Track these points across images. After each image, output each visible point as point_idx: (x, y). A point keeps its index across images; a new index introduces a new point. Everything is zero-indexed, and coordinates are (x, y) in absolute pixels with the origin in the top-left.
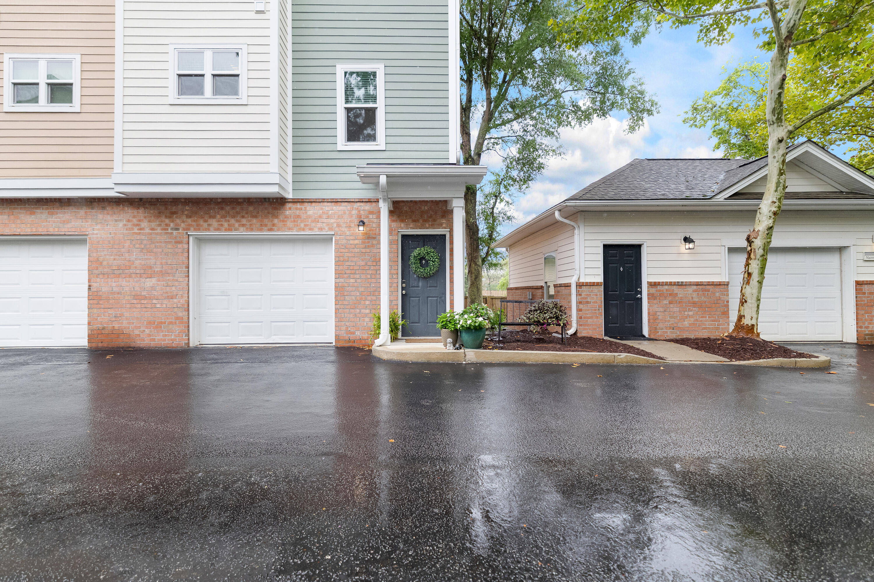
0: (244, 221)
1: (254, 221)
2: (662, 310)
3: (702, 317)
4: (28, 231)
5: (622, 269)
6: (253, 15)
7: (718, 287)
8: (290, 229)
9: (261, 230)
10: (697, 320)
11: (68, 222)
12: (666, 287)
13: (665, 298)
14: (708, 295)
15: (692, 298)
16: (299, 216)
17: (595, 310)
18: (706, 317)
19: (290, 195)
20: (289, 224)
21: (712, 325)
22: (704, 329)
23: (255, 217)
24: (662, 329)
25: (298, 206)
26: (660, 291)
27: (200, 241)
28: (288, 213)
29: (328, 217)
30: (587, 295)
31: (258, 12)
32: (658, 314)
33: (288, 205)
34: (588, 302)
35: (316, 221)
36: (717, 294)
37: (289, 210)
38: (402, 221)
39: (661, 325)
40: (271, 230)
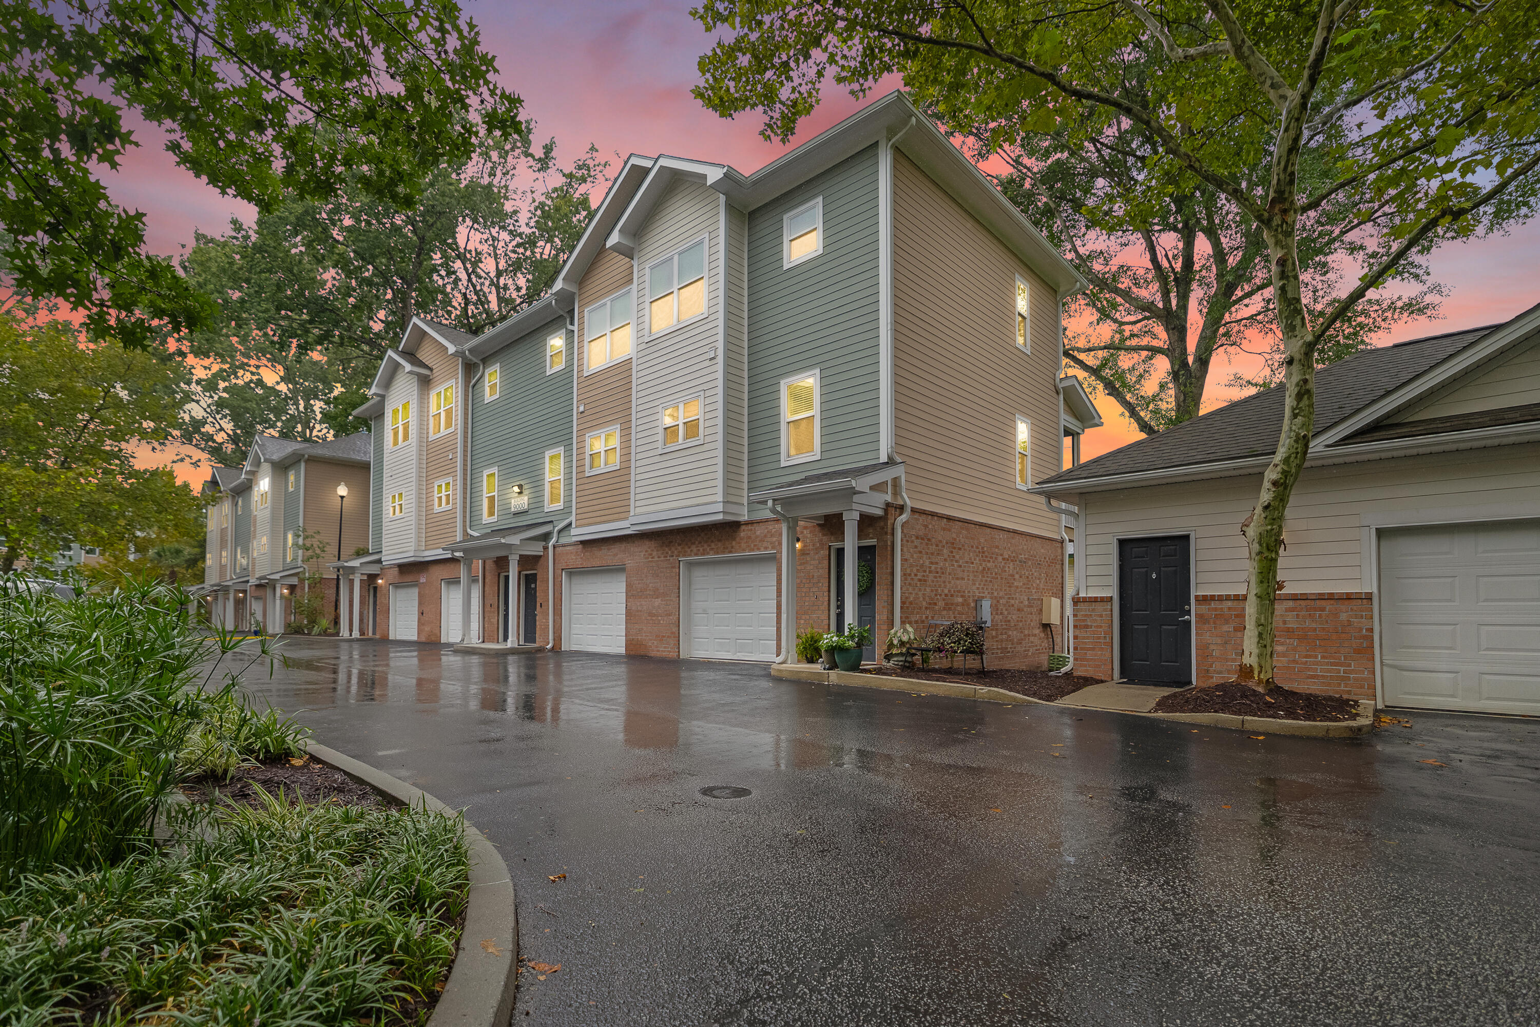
0: (713, 546)
1: (720, 544)
2: (1219, 641)
3: (1306, 656)
4: (598, 563)
5: (1154, 576)
6: (708, 363)
7: (1347, 602)
8: (744, 550)
9: (724, 553)
10: (1294, 661)
11: (616, 555)
12: (1229, 604)
13: (1227, 622)
14: (1320, 616)
15: (1285, 622)
16: (750, 537)
17: (1099, 638)
18: (1316, 657)
19: (744, 516)
20: (743, 545)
21: (1329, 671)
22: (1313, 677)
23: (720, 541)
24: (1221, 672)
25: (750, 527)
26: (1216, 609)
27: (691, 565)
28: (742, 534)
29: (772, 536)
30: (1086, 615)
31: (711, 359)
32: (1212, 647)
33: (743, 527)
34: (1087, 627)
35: (762, 541)
36: (1343, 617)
37: (743, 533)
38: (832, 534)
39: (1217, 666)
40: (731, 552)
